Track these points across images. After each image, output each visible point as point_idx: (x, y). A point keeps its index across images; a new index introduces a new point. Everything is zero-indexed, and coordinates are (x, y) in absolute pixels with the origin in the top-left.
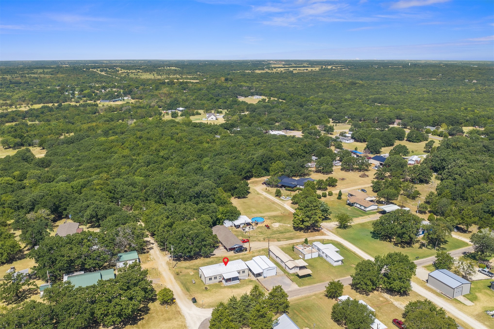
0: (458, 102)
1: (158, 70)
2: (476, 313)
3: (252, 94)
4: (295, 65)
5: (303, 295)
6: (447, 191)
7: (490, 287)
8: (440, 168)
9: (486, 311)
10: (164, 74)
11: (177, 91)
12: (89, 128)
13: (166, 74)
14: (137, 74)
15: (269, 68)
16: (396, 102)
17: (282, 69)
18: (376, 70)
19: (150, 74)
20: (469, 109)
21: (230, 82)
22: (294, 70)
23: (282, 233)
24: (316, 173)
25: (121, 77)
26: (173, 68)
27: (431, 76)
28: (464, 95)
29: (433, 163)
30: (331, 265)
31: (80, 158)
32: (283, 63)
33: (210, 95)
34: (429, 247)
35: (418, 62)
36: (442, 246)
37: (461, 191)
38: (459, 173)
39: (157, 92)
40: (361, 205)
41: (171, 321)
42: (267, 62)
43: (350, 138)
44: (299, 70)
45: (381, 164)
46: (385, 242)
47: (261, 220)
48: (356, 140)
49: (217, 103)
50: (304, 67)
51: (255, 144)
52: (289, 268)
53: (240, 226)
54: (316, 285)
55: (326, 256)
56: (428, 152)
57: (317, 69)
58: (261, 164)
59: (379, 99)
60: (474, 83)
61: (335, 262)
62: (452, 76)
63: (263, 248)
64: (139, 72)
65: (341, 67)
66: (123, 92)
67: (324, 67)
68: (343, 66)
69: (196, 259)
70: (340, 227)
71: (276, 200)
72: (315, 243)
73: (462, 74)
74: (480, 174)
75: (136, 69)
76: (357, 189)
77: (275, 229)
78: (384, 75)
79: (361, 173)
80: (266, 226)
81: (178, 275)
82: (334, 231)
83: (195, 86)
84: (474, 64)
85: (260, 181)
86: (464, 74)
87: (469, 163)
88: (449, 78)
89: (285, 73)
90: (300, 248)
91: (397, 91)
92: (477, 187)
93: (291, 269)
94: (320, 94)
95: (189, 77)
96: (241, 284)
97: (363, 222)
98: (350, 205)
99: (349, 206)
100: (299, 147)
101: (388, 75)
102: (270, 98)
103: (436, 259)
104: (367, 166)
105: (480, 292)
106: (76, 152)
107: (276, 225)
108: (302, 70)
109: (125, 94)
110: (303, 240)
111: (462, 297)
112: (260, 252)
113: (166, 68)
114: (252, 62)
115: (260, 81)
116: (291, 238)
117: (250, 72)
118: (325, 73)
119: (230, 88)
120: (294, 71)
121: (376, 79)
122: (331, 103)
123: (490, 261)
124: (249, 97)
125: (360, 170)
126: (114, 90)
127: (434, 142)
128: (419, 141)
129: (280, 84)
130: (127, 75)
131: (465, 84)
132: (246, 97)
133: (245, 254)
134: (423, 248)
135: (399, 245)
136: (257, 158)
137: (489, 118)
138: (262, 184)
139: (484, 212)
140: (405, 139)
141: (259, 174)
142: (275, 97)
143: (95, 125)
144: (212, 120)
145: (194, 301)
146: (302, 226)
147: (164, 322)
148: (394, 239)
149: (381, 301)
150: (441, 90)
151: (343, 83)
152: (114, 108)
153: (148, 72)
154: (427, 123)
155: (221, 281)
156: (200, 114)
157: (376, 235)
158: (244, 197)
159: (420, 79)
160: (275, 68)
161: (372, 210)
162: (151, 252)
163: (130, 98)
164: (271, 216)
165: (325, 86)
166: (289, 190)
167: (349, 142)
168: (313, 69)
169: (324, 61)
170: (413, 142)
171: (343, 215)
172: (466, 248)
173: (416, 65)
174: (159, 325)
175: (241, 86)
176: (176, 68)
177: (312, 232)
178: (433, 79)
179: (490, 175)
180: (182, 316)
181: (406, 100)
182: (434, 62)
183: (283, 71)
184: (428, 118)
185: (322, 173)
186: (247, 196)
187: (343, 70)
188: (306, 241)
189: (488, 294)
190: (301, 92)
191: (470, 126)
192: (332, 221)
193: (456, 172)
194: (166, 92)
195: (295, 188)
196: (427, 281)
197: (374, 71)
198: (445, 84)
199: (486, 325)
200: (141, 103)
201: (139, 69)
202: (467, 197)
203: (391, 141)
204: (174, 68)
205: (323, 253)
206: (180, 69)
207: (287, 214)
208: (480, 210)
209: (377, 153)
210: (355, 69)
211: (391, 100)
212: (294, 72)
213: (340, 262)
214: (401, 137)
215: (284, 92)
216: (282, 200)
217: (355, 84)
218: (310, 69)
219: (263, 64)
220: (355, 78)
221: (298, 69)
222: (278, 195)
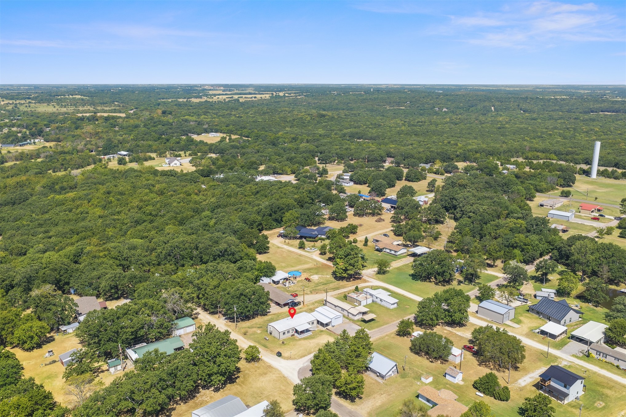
0: (439, 135)
1: (57, 100)
2: (524, 333)
3: (206, 131)
4: (237, 92)
5: (377, 337)
6: (467, 229)
7: (528, 311)
8: (450, 207)
9: (532, 330)
10: (68, 105)
11: (107, 129)
12: (17, 183)
13: (71, 105)
14: (29, 106)
15: (207, 95)
16: (376, 137)
17: (224, 97)
18: (337, 98)
19: (48, 105)
20: (452, 142)
21: (170, 115)
22: (240, 97)
23: (326, 284)
24: (329, 221)
25: (8, 111)
26: (77, 96)
27: (399, 104)
28: (441, 127)
29: (443, 202)
30: (388, 309)
31: (42, 222)
32: (222, 88)
33: (152, 133)
34: (466, 283)
35: (378, 86)
36: (477, 281)
37: (480, 229)
38: (473, 211)
39: (78, 132)
40: (391, 250)
41: (267, 375)
42: (200, 87)
43: (348, 180)
44: (245, 98)
45: (392, 207)
46: (425, 283)
47: (298, 274)
48: (356, 183)
49: (168, 144)
50: (250, 94)
51: (253, 193)
52: (353, 315)
53: (279, 281)
54: (383, 327)
55: (381, 300)
56: (431, 191)
57: (268, 96)
58: (271, 215)
59: (357, 133)
60: (445, 111)
61: (392, 304)
62: (421, 104)
63: (315, 300)
64: (30, 102)
65: (295, 93)
66: (30, 133)
67: (275, 94)
68: (297, 93)
69: (253, 318)
70: (379, 273)
71: (300, 252)
72: (365, 290)
73: (431, 102)
74: (492, 210)
75: (24, 99)
76: (379, 234)
77: (316, 282)
78: (348, 103)
79: (376, 218)
80: (306, 279)
81: (245, 334)
82: (375, 278)
83: (127, 121)
84: (438, 89)
85: (274, 234)
86: (432, 101)
87: (478, 200)
88: (418, 107)
89: (229, 101)
90: (354, 296)
91: (372, 124)
92: (492, 223)
93: (355, 316)
94: (287, 129)
95: (105, 108)
96: (314, 335)
97: (399, 266)
98: (379, 250)
99: (378, 252)
100: (305, 194)
101: (351, 103)
102: (230, 136)
103: (479, 292)
104: (380, 210)
105: (522, 316)
106: (32, 216)
107: (315, 278)
108: (249, 98)
109: (34, 135)
110: (354, 288)
111: (509, 322)
112: (314, 304)
113: (67, 97)
114: (181, 87)
115: (208, 114)
116: (338, 288)
117: (185, 100)
118: (279, 101)
119: (173, 124)
120: (240, 99)
121: (340, 109)
122: (307, 140)
123: (521, 289)
124: (203, 134)
125: (373, 214)
126: (14, 129)
127: (436, 181)
128: (418, 180)
129: (233, 117)
130: (16, 107)
131: (436, 113)
132: (198, 134)
133: (301, 308)
134: (461, 284)
135: (440, 284)
136: (266, 208)
137: (476, 152)
138: (278, 236)
139: (505, 246)
140: (404, 178)
141: (271, 226)
142: (236, 134)
143: (25, 179)
144: (176, 165)
145: (279, 354)
146: (345, 275)
147: (261, 377)
148: (432, 279)
149: (446, 333)
150: (416, 121)
151: (310, 116)
152: (28, 155)
153: (43, 103)
154: (421, 160)
155: (294, 335)
156: (154, 159)
157: (415, 277)
158: (265, 253)
159: (388, 108)
160: (215, 95)
161: (402, 254)
162: (199, 316)
163: (42, 141)
164: (305, 269)
165: (291, 119)
166: (311, 241)
167: (349, 185)
168: (263, 96)
169: (271, 87)
170: (412, 181)
171: (382, 260)
172: (497, 280)
173: (379, 91)
174: (258, 380)
175: (186, 121)
176: (82, 97)
177: (354, 280)
178: (401, 108)
179: (501, 211)
180: (275, 369)
181: (386, 135)
182: (395, 87)
183: (227, 100)
184: (420, 155)
185: (336, 220)
186: (268, 251)
187: (299, 97)
188: (357, 289)
189: (528, 317)
190: (265, 127)
191: (461, 162)
192: (369, 268)
193: (470, 210)
194: (91, 131)
195: (317, 239)
196: (477, 312)
197: (334, 99)
198: (416, 113)
199: (535, 341)
200: (63, 147)
201: (29, 98)
202: (485, 234)
203: (393, 182)
204: (80, 97)
205: (377, 298)
206: (87, 98)
207: (320, 266)
208: (501, 245)
209: (382, 196)
210: (313, 96)
211: (370, 135)
212: (241, 101)
213: (396, 304)
214: (400, 177)
215: (245, 128)
216: (308, 252)
217: (324, 116)
218: (258, 96)
219: (197, 89)
220: (317, 107)
221: (244, 96)
222: (302, 247)
